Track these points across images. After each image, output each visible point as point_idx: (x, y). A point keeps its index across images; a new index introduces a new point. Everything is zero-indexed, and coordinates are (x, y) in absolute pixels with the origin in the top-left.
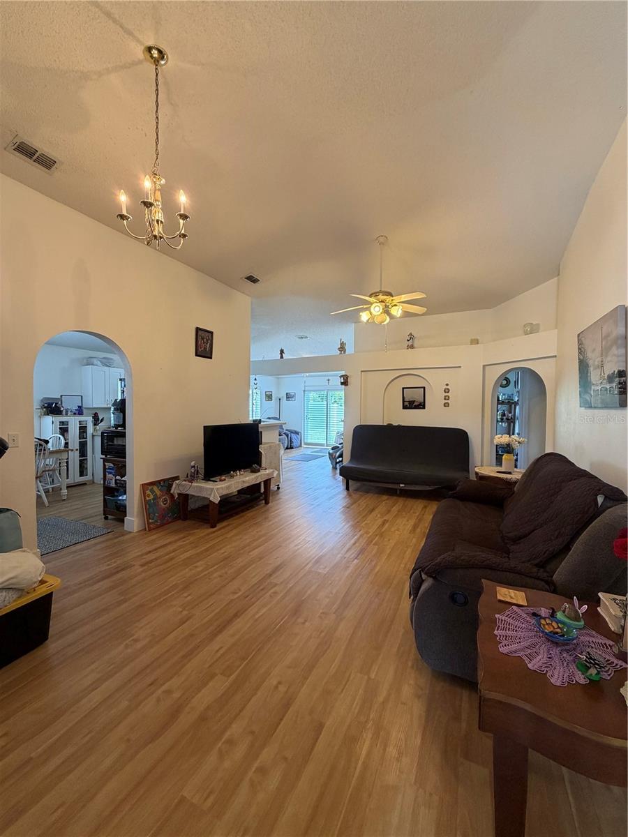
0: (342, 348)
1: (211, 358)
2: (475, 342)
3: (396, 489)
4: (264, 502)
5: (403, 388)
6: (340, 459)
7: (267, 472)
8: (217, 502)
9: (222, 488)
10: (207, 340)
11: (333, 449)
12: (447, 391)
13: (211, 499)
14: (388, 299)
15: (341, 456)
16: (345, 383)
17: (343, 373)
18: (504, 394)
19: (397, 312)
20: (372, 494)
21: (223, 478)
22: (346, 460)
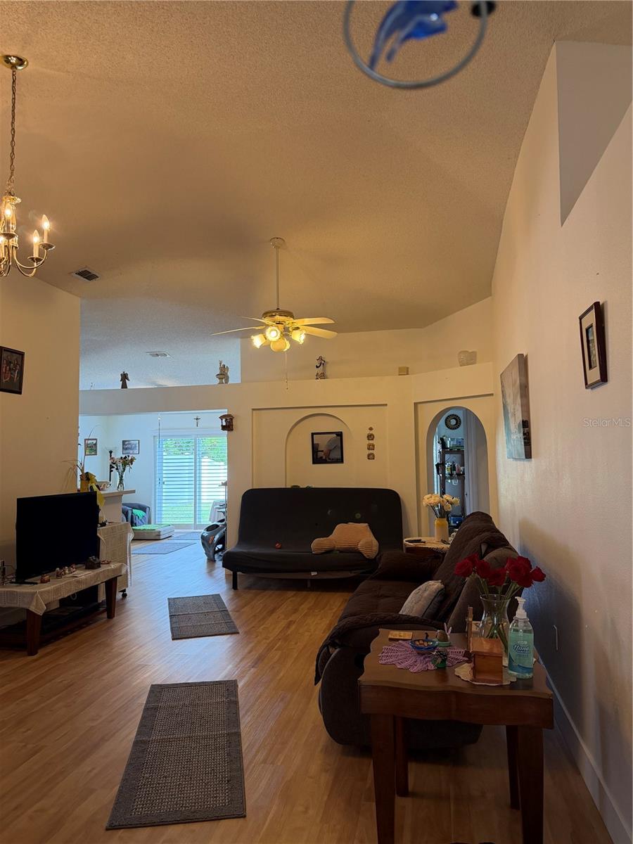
0: (223, 374)
1: (20, 393)
2: (405, 371)
3: (307, 580)
4: (105, 615)
5: (313, 434)
6: (220, 546)
7: (113, 566)
8: (41, 613)
9: (48, 592)
10: (15, 366)
11: (208, 529)
12: (370, 437)
13: (32, 609)
14: (288, 321)
15: (222, 540)
16: (228, 427)
17: (225, 412)
18: (452, 440)
19: (299, 337)
20: (271, 592)
21: (47, 577)
22: (232, 544)
